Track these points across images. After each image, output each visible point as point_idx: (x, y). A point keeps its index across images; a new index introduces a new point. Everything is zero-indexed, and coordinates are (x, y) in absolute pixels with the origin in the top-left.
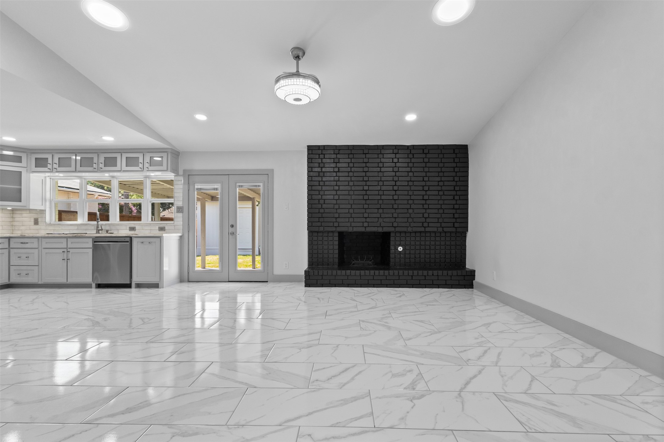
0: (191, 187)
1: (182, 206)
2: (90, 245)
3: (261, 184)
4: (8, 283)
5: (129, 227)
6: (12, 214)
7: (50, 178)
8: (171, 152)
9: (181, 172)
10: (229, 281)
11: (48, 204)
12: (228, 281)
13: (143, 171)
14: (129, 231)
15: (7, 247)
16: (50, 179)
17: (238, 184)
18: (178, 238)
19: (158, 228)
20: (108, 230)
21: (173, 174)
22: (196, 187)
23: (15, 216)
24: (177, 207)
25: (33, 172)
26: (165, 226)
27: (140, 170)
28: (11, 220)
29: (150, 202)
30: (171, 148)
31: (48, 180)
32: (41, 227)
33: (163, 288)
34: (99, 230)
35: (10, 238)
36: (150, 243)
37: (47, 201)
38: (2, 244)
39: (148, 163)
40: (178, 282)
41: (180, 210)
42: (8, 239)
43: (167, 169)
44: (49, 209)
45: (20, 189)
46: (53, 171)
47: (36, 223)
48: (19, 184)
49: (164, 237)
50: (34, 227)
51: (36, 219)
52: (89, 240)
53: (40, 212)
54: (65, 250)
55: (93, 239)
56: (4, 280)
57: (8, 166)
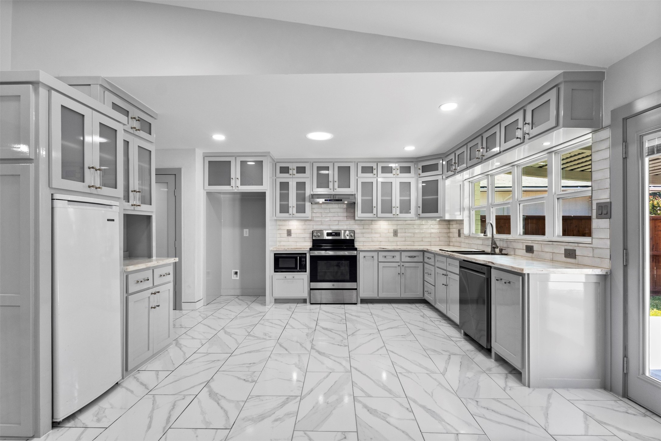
0: (633, 149)
1: (608, 200)
2: (457, 270)
4: (423, 298)
5: (526, 245)
6: (448, 225)
7: (469, 181)
8: (565, 82)
9: (606, 120)
11: (466, 213)
13: (523, 142)
15: (422, 261)
16: (468, 183)
18: (594, 280)
19: (563, 252)
20: (502, 249)
21: (588, 130)
22: (647, 145)
23: (451, 227)
24: (597, 204)
25: (447, 177)
26: (575, 248)
27: (519, 141)
28: (448, 231)
29: (558, 199)
30: (564, 72)
31: (466, 183)
32: (462, 239)
33: (529, 386)
34: (494, 248)
35: (423, 251)
36: (509, 283)
37: (466, 209)
38: (415, 258)
39: (528, 124)
40: (592, 387)
41: (604, 212)
42: (422, 252)
43: (557, 125)
44: (468, 218)
45: (437, 198)
46: (455, 172)
47: (459, 235)
48: (437, 193)
49: (530, 275)
50: (458, 239)
51: (459, 231)
52: (457, 263)
53: (461, 222)
54: (444, 272)
55: (460, 262)
56: (418, 295)
57: (429, 176)
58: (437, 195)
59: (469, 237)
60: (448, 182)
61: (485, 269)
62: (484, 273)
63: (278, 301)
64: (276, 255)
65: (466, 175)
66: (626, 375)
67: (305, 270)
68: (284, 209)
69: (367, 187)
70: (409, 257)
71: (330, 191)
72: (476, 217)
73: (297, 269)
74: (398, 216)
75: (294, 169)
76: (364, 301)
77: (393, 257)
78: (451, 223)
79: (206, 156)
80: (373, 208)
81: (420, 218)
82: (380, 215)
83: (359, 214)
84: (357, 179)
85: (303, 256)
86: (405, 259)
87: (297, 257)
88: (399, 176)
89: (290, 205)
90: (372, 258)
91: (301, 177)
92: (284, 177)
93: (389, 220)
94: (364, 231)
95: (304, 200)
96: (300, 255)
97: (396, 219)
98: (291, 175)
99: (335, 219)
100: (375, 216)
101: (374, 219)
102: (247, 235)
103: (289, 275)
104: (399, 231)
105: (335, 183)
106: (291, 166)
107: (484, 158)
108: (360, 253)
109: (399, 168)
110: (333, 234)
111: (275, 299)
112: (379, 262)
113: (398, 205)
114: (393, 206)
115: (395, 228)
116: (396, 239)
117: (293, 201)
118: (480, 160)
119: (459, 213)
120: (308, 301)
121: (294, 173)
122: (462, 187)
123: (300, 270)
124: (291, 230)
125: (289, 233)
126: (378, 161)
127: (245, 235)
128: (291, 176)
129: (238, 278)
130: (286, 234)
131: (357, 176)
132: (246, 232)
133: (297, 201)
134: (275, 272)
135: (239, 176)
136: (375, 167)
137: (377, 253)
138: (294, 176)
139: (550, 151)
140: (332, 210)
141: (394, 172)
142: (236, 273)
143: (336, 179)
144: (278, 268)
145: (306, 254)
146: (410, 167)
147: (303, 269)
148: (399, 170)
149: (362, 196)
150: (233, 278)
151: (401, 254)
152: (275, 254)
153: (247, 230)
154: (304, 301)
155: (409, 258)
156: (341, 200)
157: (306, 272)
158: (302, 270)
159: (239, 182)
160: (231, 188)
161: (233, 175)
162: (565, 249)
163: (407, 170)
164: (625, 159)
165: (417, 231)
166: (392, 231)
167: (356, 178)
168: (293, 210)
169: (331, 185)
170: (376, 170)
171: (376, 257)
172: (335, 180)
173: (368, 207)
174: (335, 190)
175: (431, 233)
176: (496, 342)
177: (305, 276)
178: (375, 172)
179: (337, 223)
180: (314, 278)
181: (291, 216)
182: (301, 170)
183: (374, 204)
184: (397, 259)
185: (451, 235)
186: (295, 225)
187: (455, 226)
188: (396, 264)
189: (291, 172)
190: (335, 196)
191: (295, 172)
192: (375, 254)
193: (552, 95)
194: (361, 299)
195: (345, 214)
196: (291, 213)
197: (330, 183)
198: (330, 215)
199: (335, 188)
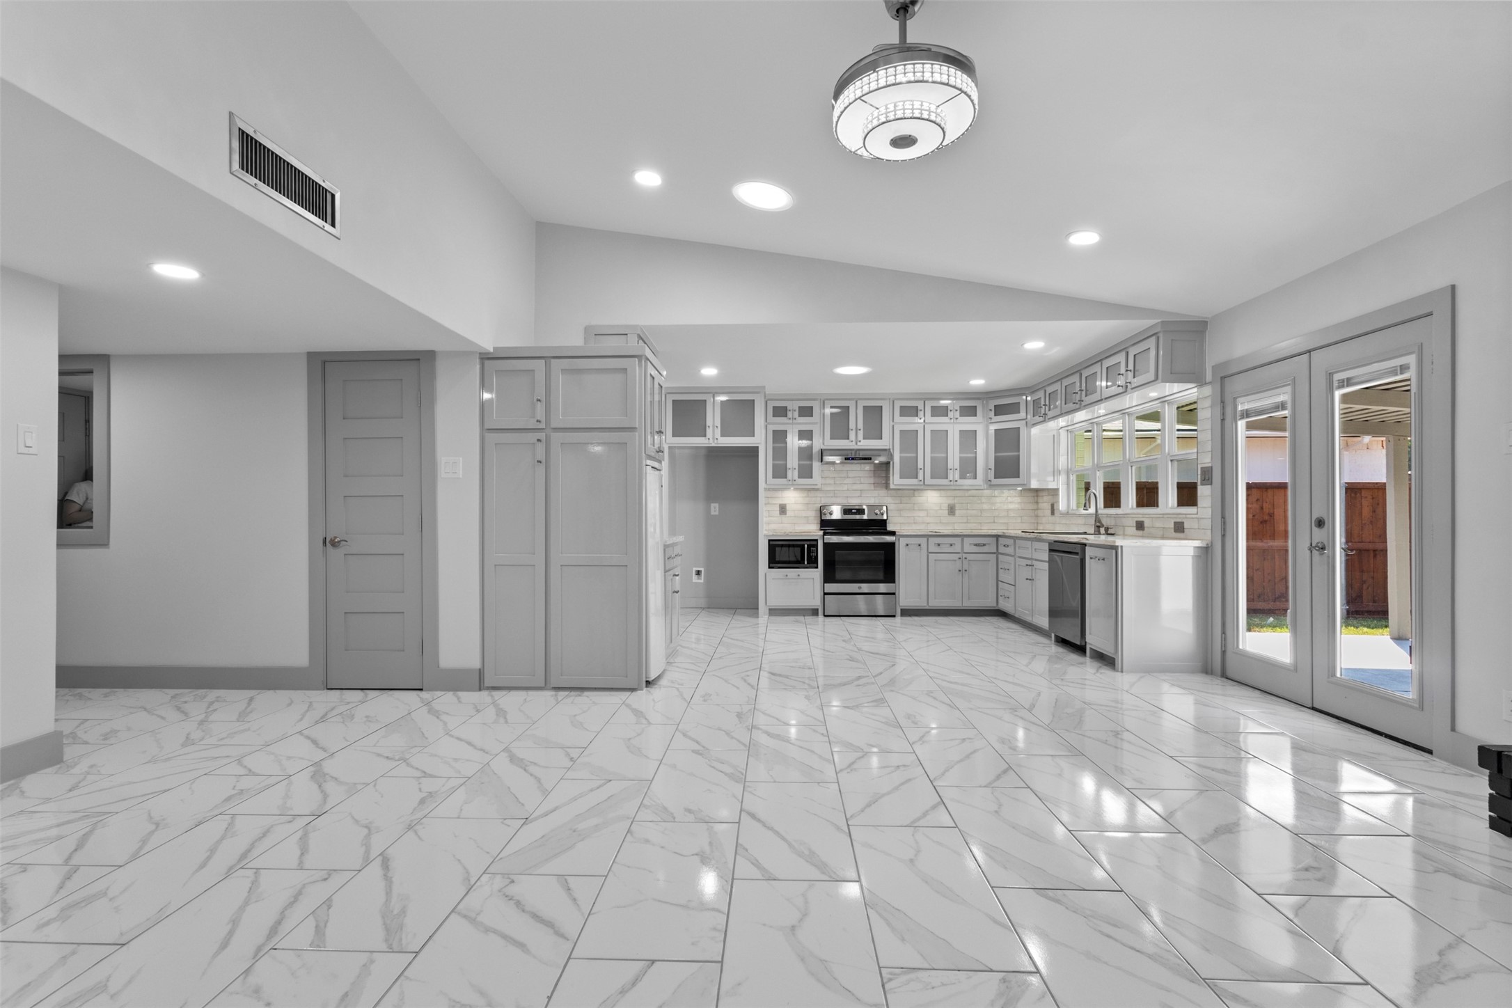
0: (1229, 411)
1: (1210, 465)
2: (1045, 556)
3: (1411, 360)
4: (997, 608)
5: (1137, 522)
6: (1036, 498)
7: (1068, 430)
8: (1164, 331)
9: (1209, 375)
10: (1313, 709)
11: (1062, 478)
12: (1310, 706)
13: (1126, 391)
14: (1137, 529)
15: (995, 551)
16: (1066, 433)
17: (1337, 377)
18: (1195, 552)
19: (1172, 526)
20: (1108, 528)
21: (1193, 385)
22: (1240, 408)
23: (1040, 500)
24: (1202, 468)
25: (1033, 424)
26: (1184, 520)
27: (1121, 390)
28: (1035, 506)
29: (1172, 461)
30: (1162, 322)
31: (1063, 433)
32: (1056, 518)
33: (1122, 672)
34: (1099, 527)
35: (997, 537)
36: (1104, 559)
37: (1062, 473)
38: (985, 547)
39: (1130, 371)
40: (1193, 671)
41: (1207, 478)
42: (995, 539)
43: (1157, 378)
44: (1065, 486)
45: (1019, 456)
46: (1045, 419)
47: (1053, 513)
48: (1017, 447)
49: (1124, 548)
50: (1051, 519)
51: (1052, 506)
52: (1046, 547)
53: (1055, 492)
54: (1029, 562)
55: (1050, 544)
56: (990, 603)
57: (1006, 422)
58: (1019, 451)
59: (1067, 514)
60: (1035, 431)
61: (1078, 549)
62: (1077, 554)
63: (774, 612)
64: (771, 543)
65: (1062, 422)
66: (1224, 653)
67: (816, 565)
68: (780, 472)
69: (910, 439)
70: (976, 545)
71: (851, 444)
72: (1078, 484)
73: (804, 563)
74: (957, 483)
75: (795, 411)
76: (906, 613)
77: (951, 545)
78: (1040, 494)
79: (669, 393)
80: (919, 470)
81: (992, 486)
82: (929, 481)
83: (896, 479)
84: (893, 426)
85: (813, 544)
86: (967, 548)
87: (804, 545)
88: (958, 421)
89: (788, 467)
90: (919, 547)
91: (805, 423)
92: (779, 423)
93: (940, 490)
94: (901, 506)
95: (810, 458)
96: (809, 543)
97: (953, 488)
98: (790, 419)
99: (855, 487)
100: (922, 483)
101: (919, 487)
102: (717, 513)
103: (792, 572)
104: (957, 507)
105: (859, 431)
106: (790, 405)
107: (1083, 404)
108: (901, 539)
109: (958, 409)
110: (853, 511)
111: (770, 609)
112: (929, 553)
113: (957, 465)
114: (949, 467)
115: (951, 501)
116: (952, 519)
117: (793, 461)
118: (1078, 406)
119: (1051, 479)
120: (820, 612)
121: (794, 417)
122: (1055, 440)
123: (808, 565)
124: (785, 505)
125: (783, 510)
126: (925, 398)
127: (713, 513)
128: (791, 421)
129: (702, 581)
130: (778, 512)
131: (893, 421)
132: (715, 508)
133: (799, 460)
134: (770, 567)
135: (718, 423)
136: (921, 407)
137: (926, 539)
138: (794, 421)
139: (1162, 400)
140: (851, 474)
141: (951, 414)
142: (698, 573)
143: (860, 425)
144: (774, 562)
145: (817, 540)
146: (976, 407)
147: (813, 562)
148: (958, 412)
149: (901, 451)
150: (694, 581)
151: (963, 541)
152: (769, 541)
153: (717, 505)
154: (815, 612)
155: (975, 547)
156: (870, 459)
157: (817, 567)
158: (811, 565)
159: (718, 432)
160: (707, 441)
161: (709, 422)
162: (1175, 523)
163: (970, 411)
164: (1223, 420)
165: (985, 506)
166: (945, 506)
167: (892, 423)
168: (793, 474)
169: (852, 435)
170: (922, 412)
171: (924, 546)
172: (859, 427)
173: (911, 470)
174: (859, 444)
175: (1008, 510)
176: (1090, 634)
177: (816, 574)
178: (921, 414)
179: (858, 494)
180: (829, 577)
181: (790, 483)
182: (806, 411)
183: (920, 465)
184: (957, 548)
185: (1040, 513)
186: (792, 498)
187: (1045, 498)
188: (956, 557)
189: (790, 414)
190: (858, 452)
191: (796, 414)
192: (923, 541)
193: (1151, 343)
194: (901, 610)
195: (872, 480)
196: (791, 479)
197: (850, 432)
198: (847, 481)
199: (859, 439)
